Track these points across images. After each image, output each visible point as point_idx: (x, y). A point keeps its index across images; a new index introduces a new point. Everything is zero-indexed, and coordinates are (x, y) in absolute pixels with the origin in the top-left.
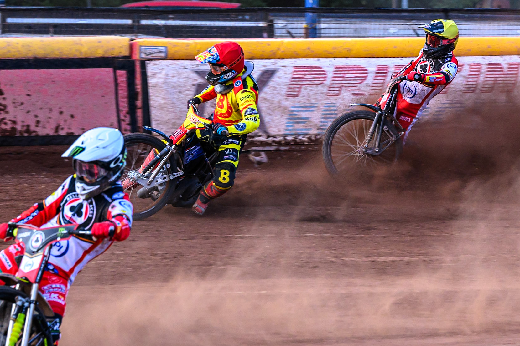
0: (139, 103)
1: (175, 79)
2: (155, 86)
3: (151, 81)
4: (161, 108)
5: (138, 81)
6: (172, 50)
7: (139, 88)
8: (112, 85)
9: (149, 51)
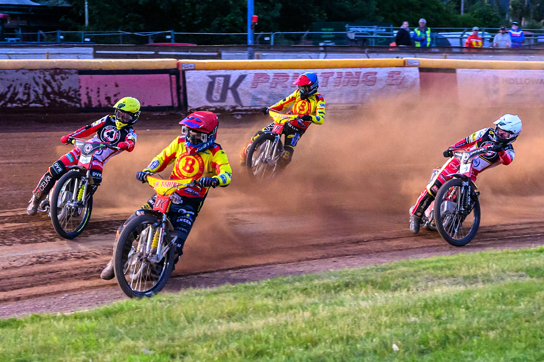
0: (181, 91)
1: (199, 80)
2: (189, 82)
3: (187, 80)
4: (192, 93)
5: (181, 80)
6: (197, 66)
7: (181, 84)
8: (169, 83)
9: (186, 66)
